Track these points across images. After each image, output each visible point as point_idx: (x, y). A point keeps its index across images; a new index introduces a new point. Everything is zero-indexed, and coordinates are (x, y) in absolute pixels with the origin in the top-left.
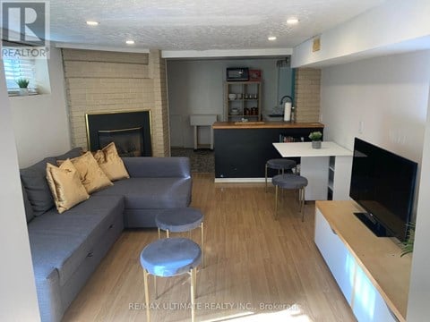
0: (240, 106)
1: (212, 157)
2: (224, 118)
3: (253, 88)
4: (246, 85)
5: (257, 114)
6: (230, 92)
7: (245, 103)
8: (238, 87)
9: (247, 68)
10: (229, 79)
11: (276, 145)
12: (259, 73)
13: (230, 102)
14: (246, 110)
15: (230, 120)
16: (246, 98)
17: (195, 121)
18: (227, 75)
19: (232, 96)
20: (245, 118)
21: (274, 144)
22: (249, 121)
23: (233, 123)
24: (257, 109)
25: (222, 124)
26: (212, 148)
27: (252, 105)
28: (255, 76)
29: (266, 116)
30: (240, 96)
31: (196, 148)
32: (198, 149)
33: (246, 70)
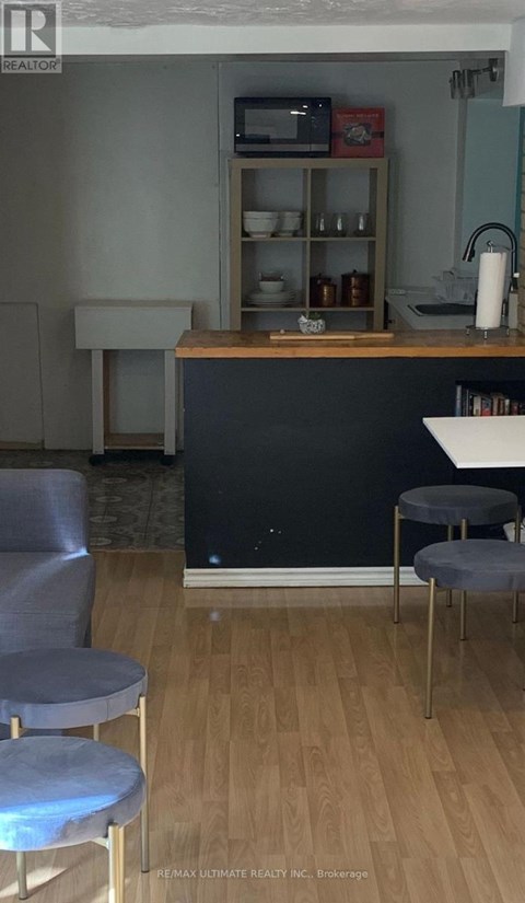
0: (293, 264)
1: (170, 490)
2: (222, 315)
3: (350, 188)
4: (319, 175)
5: (366, 299)
6: (249, 203)
7: (318, 250)
8: (287, 182)
9: (327, 101)
10: (248, 144)
11: (437, 426)
12: (377, 120)
13: (249, 247)
14: (316, 283)
15: (250, 323)
16: (318, 229)
17: (99, 331)
18: (239, 122)
19: (259, 223)
20: (312, 316)
21: (428, 421)
22: (328, 329)
23: (263, 337)
24: (366, 280)
25: (217, 338)
26: (170, 448)
27: (346, 261)
28: (359, 133)
29: (403, 310)
30: (291, 222)
31: (99, 448)
32: (110, 456)
33: (320, 103)
